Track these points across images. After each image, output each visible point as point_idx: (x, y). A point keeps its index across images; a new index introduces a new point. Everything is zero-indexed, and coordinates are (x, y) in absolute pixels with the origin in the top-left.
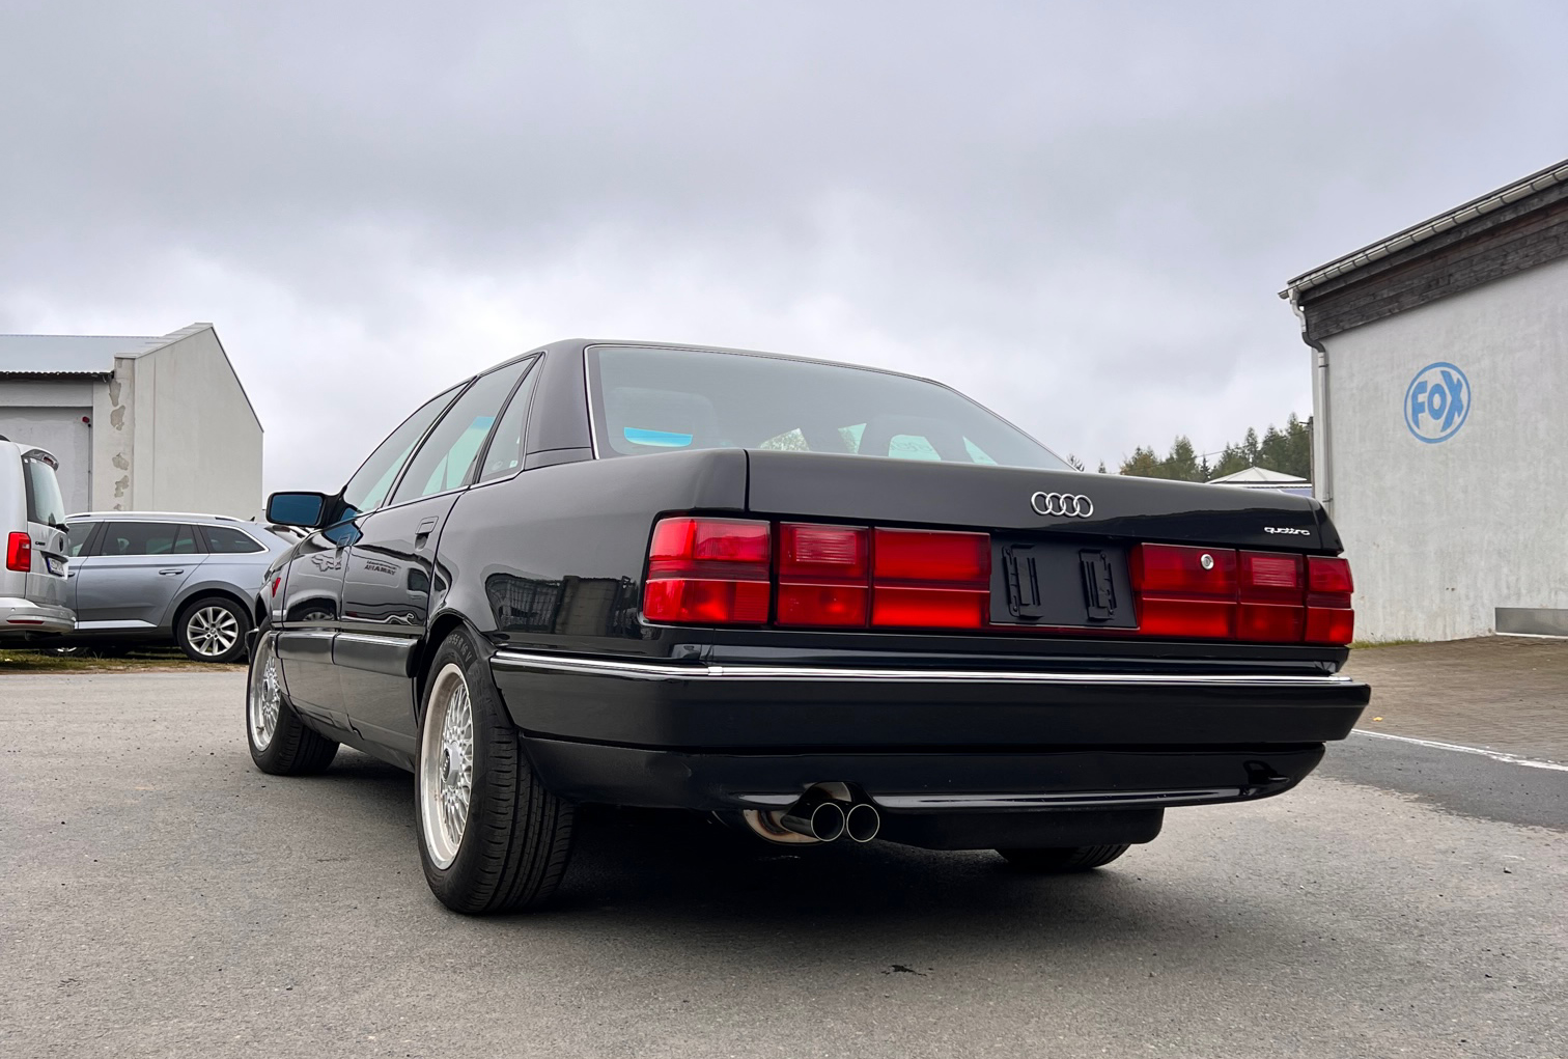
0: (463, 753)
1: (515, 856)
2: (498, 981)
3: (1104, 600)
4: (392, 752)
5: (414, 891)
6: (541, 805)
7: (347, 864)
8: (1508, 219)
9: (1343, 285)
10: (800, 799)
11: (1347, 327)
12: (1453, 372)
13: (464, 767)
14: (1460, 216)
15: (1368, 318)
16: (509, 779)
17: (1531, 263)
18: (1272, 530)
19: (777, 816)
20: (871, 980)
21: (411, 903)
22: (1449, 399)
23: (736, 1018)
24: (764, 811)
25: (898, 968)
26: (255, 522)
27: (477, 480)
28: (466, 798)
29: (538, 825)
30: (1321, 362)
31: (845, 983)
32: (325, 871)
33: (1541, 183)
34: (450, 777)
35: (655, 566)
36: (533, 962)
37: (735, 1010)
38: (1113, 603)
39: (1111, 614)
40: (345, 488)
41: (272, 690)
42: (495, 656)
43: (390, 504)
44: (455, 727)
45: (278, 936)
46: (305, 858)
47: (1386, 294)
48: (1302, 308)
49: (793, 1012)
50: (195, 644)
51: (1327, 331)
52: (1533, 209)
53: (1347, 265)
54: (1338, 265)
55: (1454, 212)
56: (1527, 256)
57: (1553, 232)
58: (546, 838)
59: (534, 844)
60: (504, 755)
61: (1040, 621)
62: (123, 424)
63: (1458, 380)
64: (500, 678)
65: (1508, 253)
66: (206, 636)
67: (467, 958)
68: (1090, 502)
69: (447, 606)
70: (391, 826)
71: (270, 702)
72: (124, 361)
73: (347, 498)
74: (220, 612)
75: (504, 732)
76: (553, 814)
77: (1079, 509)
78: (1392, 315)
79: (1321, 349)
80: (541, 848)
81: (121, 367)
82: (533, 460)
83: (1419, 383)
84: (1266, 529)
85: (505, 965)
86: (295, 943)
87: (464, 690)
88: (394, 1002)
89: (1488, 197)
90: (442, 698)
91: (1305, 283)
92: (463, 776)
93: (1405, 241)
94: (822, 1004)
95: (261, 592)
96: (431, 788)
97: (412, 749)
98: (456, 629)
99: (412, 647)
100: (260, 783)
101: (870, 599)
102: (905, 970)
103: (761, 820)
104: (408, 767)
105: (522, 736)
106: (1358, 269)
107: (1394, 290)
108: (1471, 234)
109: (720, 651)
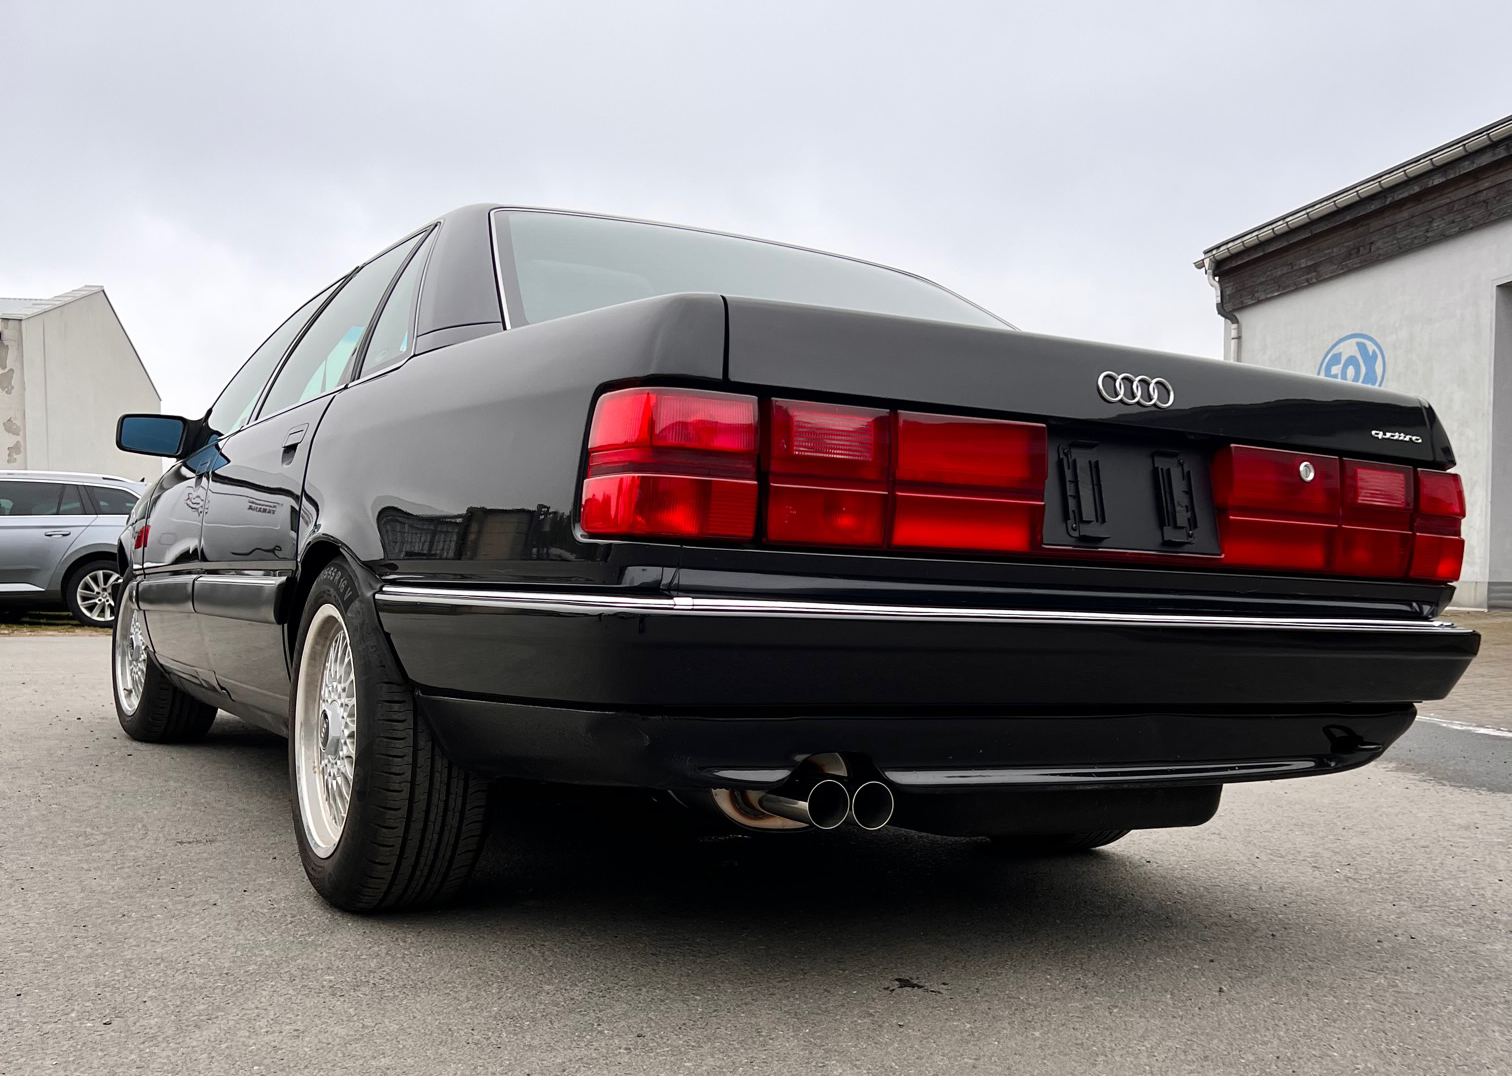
0: (345, 715)
1: (413, 844)
2: (389, 1007)
3: (1182, 517)
4: (267, 716)
5: (290, 882)
6: (445, 779)
7: (212, 848)
8: (1436, 183)
9: (1261, 254)
10: (790, 777)
11: (1263, 297)
12: (1368, 343)
13: (347, 733)
14: (1387, 181)
15: (1284, 289)
16: (403, 747)
17: (1457, 229)
18: (1381, 435)
19: (754, 796)
20: (874, 999)
21: (286, 898)
22: (1363, 370)
23: (710, 1061)
24: (738, 790)
25: (905, 983)
26: (145, 482)
27: (357, 374)
28: (349, 771)
29: (442, 805)
30: (1234, 333)
31: (843, 1005)
32: (185, 857)
33: (1473, 145)
34: (330, 746)
35: (596, 460)
36: (437, 979)
37: (707, 1048)
38: (1193, 523)
39: (1190, 536)
40: (210, 412)
41: (138, 647)
42: (381, 591)
43: (256, 419)
44: (335, 684)
45: (108, 945)
46: (162, 840)
47: (1303, 263)
48: (1217, 278)
49: (783, 1050)
50: (86, 608)
51: (1242, 302)
52: (1462, 172)
53: (1267, 233)
54: (1256, 233)
55: (1380, 176)
56: (1453, 222)
57: (1482, 196)
58: (453, 821)
59: (437, 829)
60: (395, 717)
61: (1104, 543)
62: (13, 388)
63: (1374, 351)
64: (388, 621)
65: (1433, 219)
66: (97, 601)
67: (350, 974)
68: (1170, 388)
69: (321, 531)
70: (271, 800)
71: (137, 660)
72: (10, 322)
73: (213, 424)
74: (110, 576)
75: (395, 688)
76: (461, 793)
77: (1158, 397)
78: (1310, 284)
79: (1235, 320)
80: (446, 832)
81: (7, 328)
82: (425, 342)
83: (1334, 355)
84: (1373, 432)
85: (401, 983)
86: (128, 955)
87: (344, 638)
88: (247, 1041)
89: (1416, 160)
90: (319, 647)
91: (1222, 252)
92: (345, 743)
93: (1329, 207)
94: (820, 1037)
95: (122, 537)
96: (308, 759)
97: (285, 710)
98: (333, 561)
99: (281, 586)
100: (127, 752)
101: (889, 510)
102: (913, 986)
103: (734, 800)
104: (284, 732)
105: (418, 693)
106: (1277, 238)
107: (1310, 260)
108: (1396, 199)
109: (689, 577)
